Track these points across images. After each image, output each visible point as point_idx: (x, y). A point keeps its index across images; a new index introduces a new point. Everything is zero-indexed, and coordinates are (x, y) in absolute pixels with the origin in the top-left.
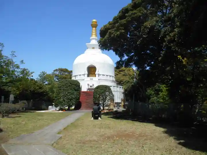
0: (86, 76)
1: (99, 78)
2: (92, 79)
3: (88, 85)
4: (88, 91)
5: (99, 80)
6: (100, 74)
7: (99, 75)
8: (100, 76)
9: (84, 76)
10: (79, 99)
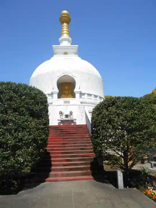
0: (55, 96)
1: (81, 100)
2: (69, 102)
3: (61, 113)
4: (62, 124)
5: (81, 103)
6: (83, 92)
7: (81, 94)
8: (83, 97)
9: (52, 97)
10: (45, 142)
